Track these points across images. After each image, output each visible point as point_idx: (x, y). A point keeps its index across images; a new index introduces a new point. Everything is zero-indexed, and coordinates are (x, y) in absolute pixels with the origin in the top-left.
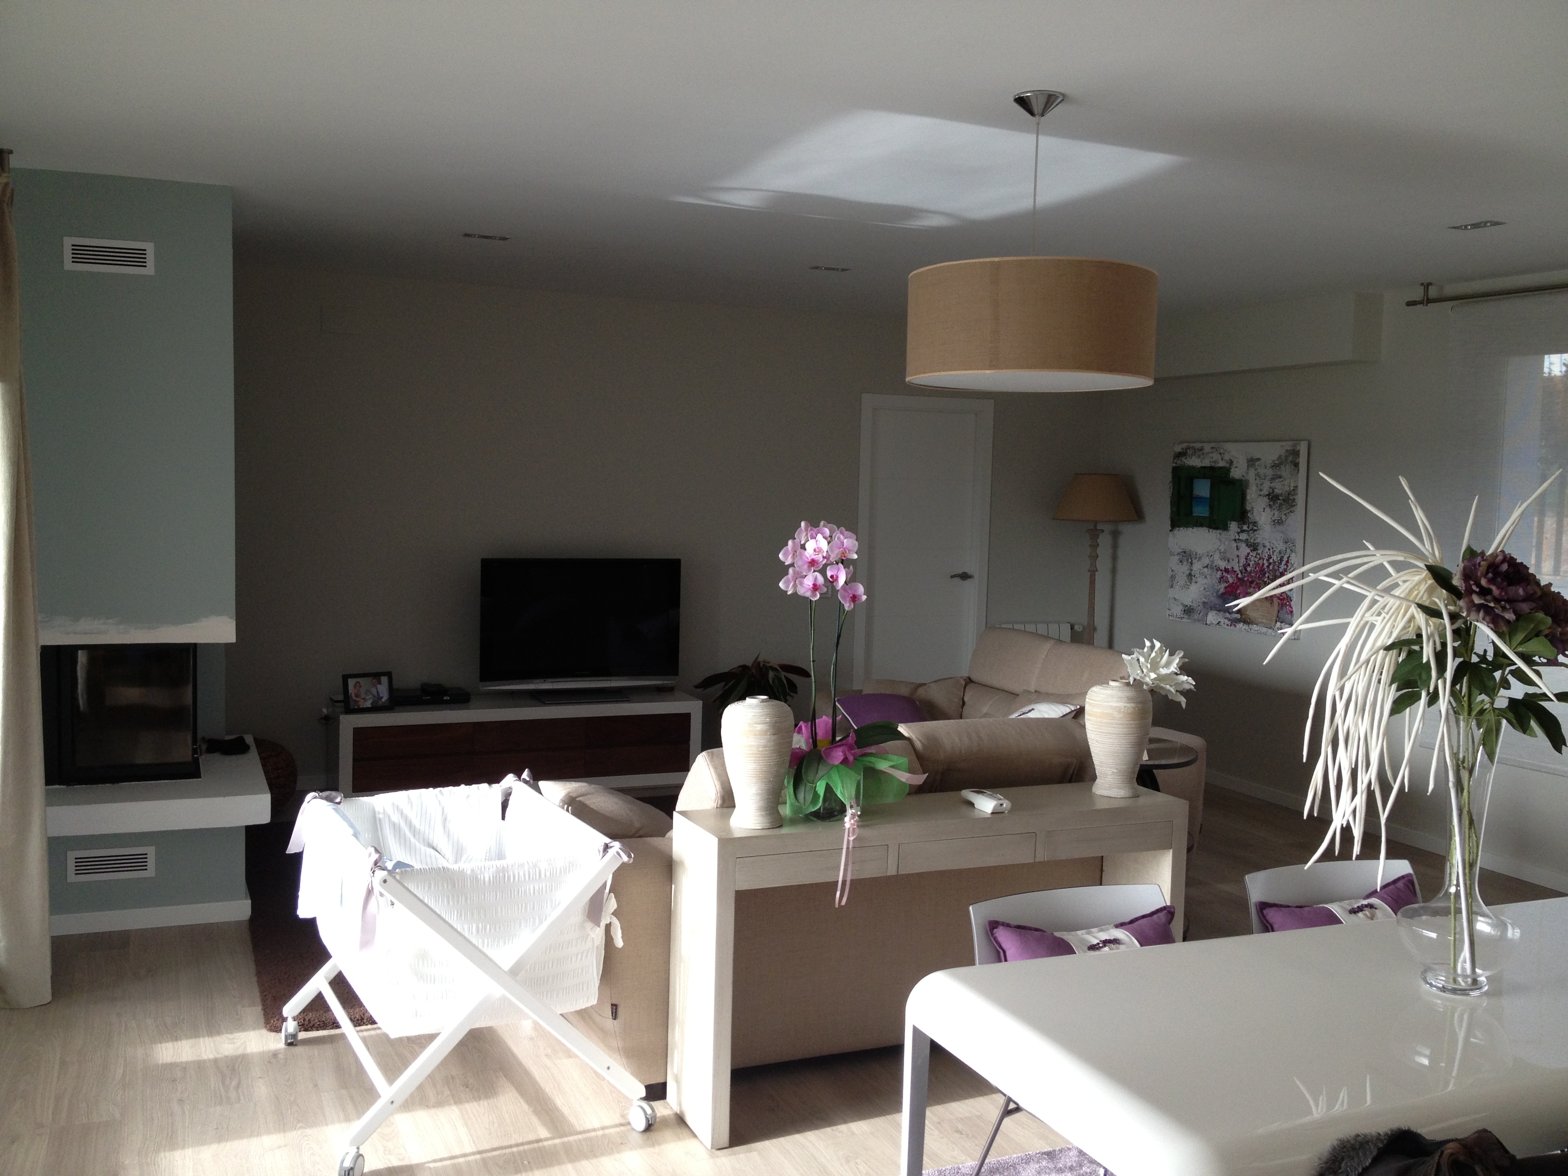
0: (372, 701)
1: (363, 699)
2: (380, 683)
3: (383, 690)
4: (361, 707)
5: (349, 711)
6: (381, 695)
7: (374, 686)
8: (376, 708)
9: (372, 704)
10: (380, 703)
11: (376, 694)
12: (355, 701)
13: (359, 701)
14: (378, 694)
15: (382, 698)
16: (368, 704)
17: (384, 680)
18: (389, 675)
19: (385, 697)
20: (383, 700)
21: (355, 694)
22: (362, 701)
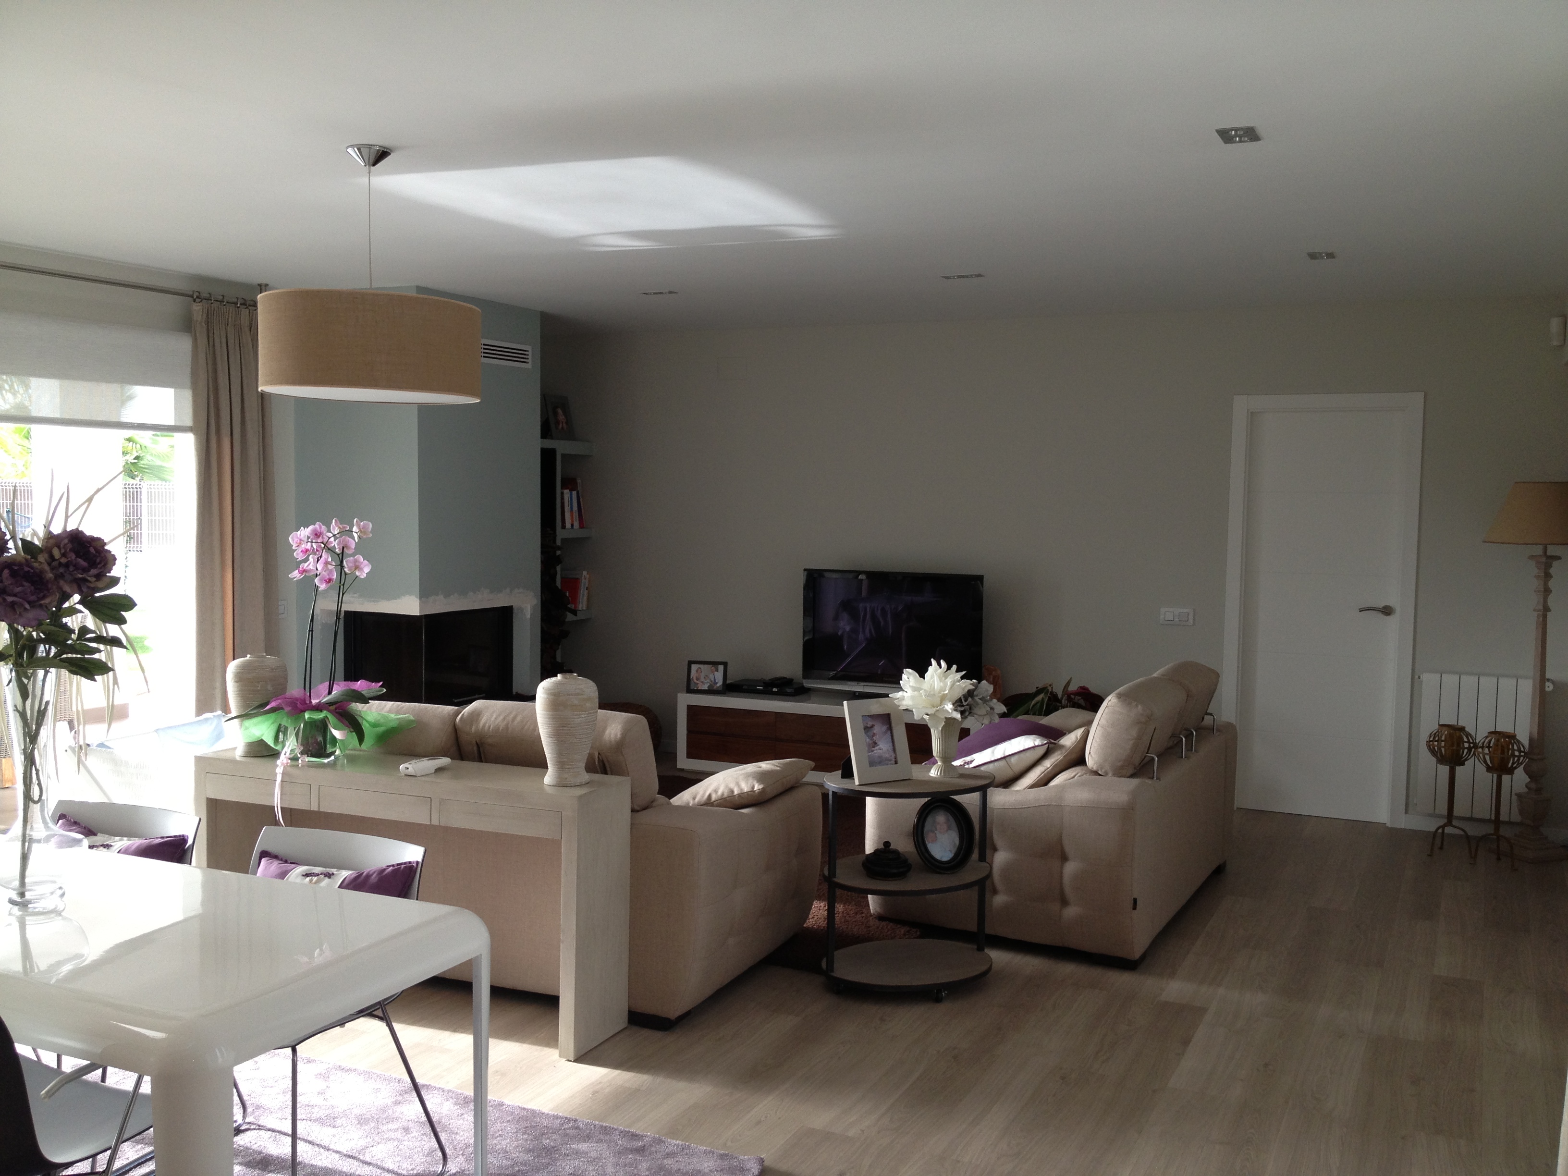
0: (709, 684)
1: (702, 682)
2: (717, 670)
3: (719, 676)
4: (700, 688)
5: (690, 691)
6: (717, 681)
7: (713, 672)
8: (711, 692)
9: (708, 687)
10: (715, 687)
11: (713, 680)
12: (695, 683)
13: (698, 684)
14: (715, 680)
15: (717, 683)
16: (705, 687)
17: (721, 668)
18: (725, 664)
19: (720, 683)
20: (718, 685)
21: (696, 677)
22: (701, 684)
